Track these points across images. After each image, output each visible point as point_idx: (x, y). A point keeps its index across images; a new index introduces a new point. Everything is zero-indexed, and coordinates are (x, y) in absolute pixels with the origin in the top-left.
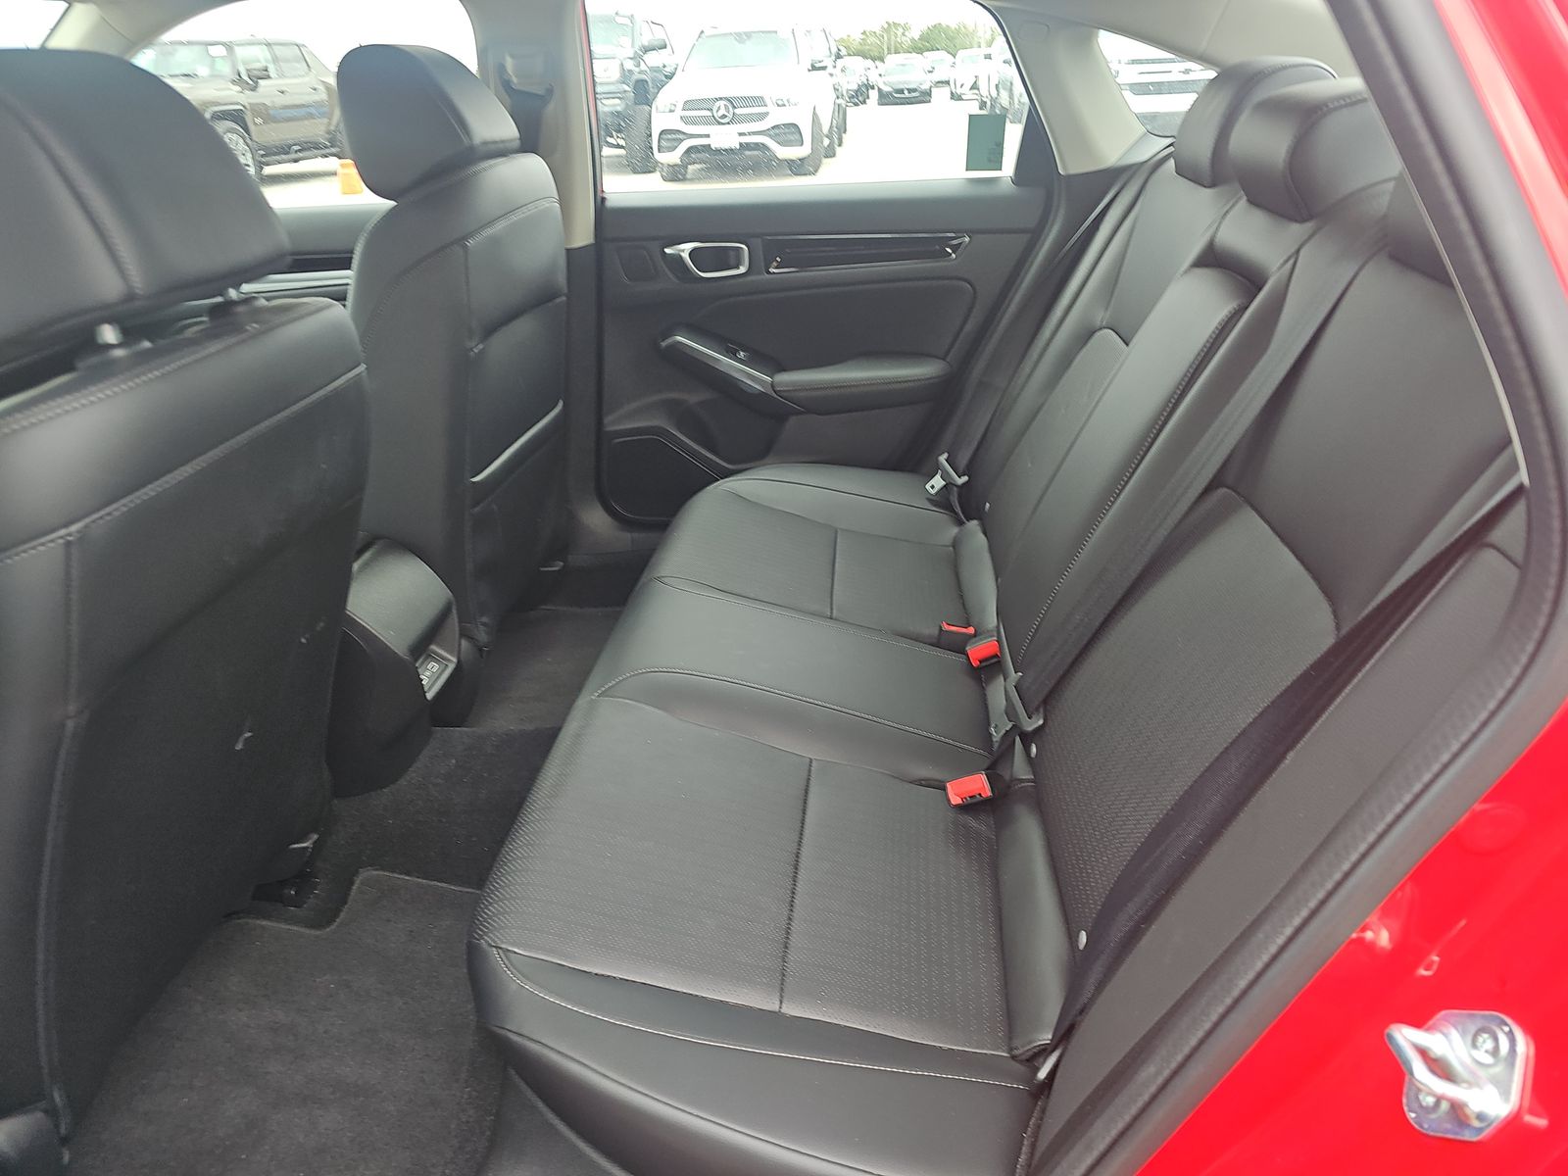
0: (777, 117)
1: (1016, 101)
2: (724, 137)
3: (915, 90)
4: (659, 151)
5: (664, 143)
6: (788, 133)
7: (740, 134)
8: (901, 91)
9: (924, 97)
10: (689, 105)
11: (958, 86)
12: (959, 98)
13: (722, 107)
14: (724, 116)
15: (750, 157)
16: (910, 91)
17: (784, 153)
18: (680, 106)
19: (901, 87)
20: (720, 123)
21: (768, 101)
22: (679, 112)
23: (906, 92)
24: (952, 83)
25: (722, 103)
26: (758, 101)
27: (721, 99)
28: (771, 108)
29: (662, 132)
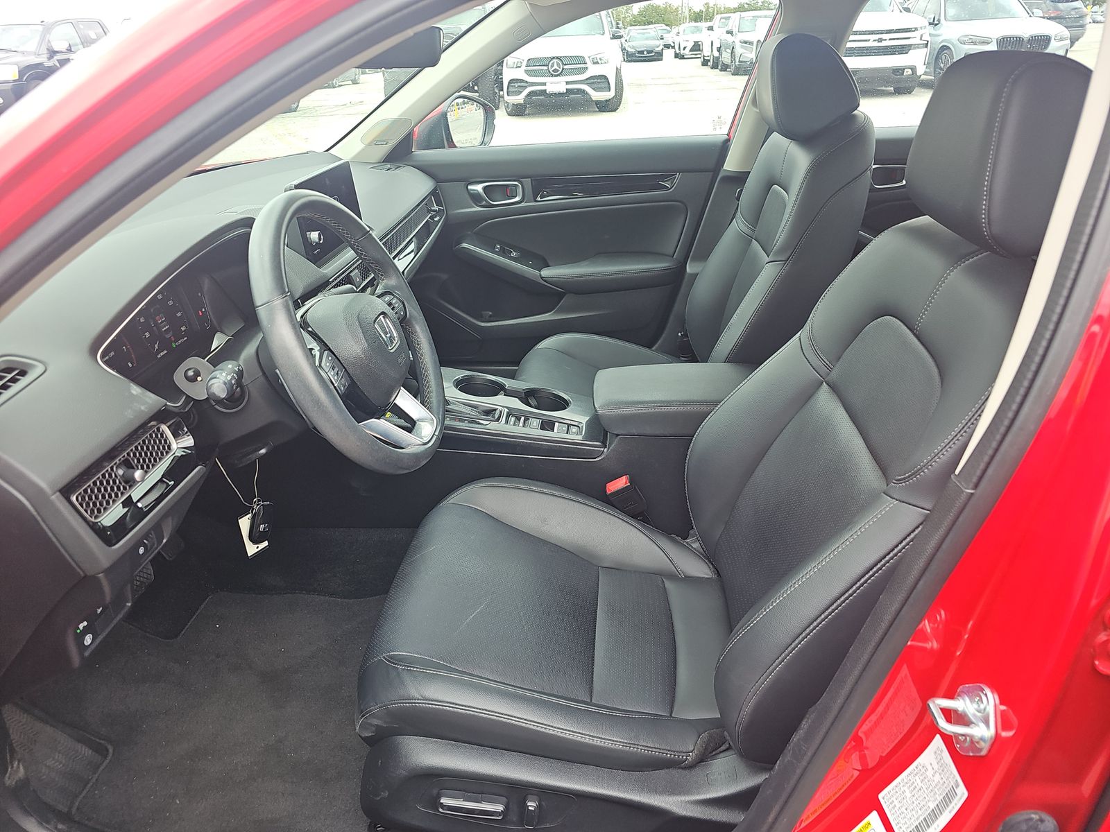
0: (593, 70)
1: (737, 61)
2: (556, 85)
3: (651, 52)
4: (508, 95)
5: (511, 89)
6: (600, 82)
7: (567, 83)
8: (642, 52)
9: (658, 57)
10: (531, 62)
11: (682, 48)
12: (682, 57)
13: (555, 64)
14: (555, 70)
15: (574, 99)
16: (649, 52)
17: (597, 96)
18: (525, 63)
19: (642, 49)
20: (552, 75)
21: (587, 60)
22: (524, 68)
23: (645, 53)
24: (677, 47)
25: (555, 61)
26: (581, 60)
27: (554, 58)
28: (589, 64)
29: (511, 82)
